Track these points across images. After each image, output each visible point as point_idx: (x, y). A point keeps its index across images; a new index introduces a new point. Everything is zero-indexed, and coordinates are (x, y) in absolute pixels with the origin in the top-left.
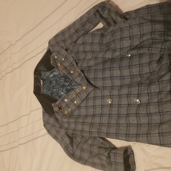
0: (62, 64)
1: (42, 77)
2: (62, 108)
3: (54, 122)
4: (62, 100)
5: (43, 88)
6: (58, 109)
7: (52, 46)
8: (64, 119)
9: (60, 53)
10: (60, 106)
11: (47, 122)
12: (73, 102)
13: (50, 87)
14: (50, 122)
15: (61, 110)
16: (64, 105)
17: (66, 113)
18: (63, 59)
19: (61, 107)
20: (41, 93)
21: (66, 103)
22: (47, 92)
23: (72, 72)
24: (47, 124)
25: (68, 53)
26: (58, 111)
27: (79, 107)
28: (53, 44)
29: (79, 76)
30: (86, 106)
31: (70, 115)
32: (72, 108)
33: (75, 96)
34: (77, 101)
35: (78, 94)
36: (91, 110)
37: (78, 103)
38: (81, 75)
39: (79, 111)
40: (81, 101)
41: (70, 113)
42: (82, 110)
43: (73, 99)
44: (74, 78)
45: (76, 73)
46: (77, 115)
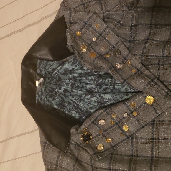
0: (93, 49)
1: (38, 71)
2: (91, 137)
3: (74, 166)
4: (93, 122)
5: (40, 93)
6: (82, 139)
7: (70, 10)
8: (99, 161)
9: (90, 26)
10: (86, 134)
11: (57, 165)
12: (119, 127)
13: (58, 91)
14: (63, 166)
15: (87, 142)
16: (94, 132)
17: (101, 148)
18: (95, 39)
19: (88, 136)
20: (37, 102)
21: (99, 127)
22: (48, 101)
23: (119, 66)
24: (56, 169)
25: (108, 26)
26: (81, 144)
27: (132, 138)
28: (73, 7)
29: (139, 75)
30: (152, 139)
31: (110, 154)
32: (115, 139)
33: (126, 115)
34: (130, 125)
35: (132, 113)
36: (165, 147)
37: (132, 129)
38: (142, 73)
39: (132, 146)
40: (141, 127)
41: (109, 149)
42: (141, 146)
43: (121, 120)
44: (127, 79)
45: (127, 68)
46: (128, 156)
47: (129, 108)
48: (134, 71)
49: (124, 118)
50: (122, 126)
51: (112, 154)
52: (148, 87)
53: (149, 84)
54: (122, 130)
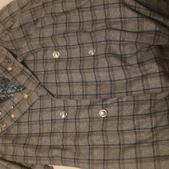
12: (9, 116)
23: (10, 69)
27: (18, 122)
29: (23, 74)
30: (28, 122)
31: (5, 134)
32: (8, 124)
33: (12, 107)
34: (15, 114)
35: (16, 105)
36: (35, 127)
37: (17, 116)
38: (25, 71)
39: (18, 127)
40: (22, 114)
41: (5, 131)
42: (22, 127)
43: (10, 111)
44: (15, 76)
45: (16, 69)
46: (15, 134)
47: (14, 103)
48: (20, 71)
49: (12, 109)
50: (11, 115)
51: (6, 134)
52: (28, 81)
53: (28, 79)
54: (11, 117)
